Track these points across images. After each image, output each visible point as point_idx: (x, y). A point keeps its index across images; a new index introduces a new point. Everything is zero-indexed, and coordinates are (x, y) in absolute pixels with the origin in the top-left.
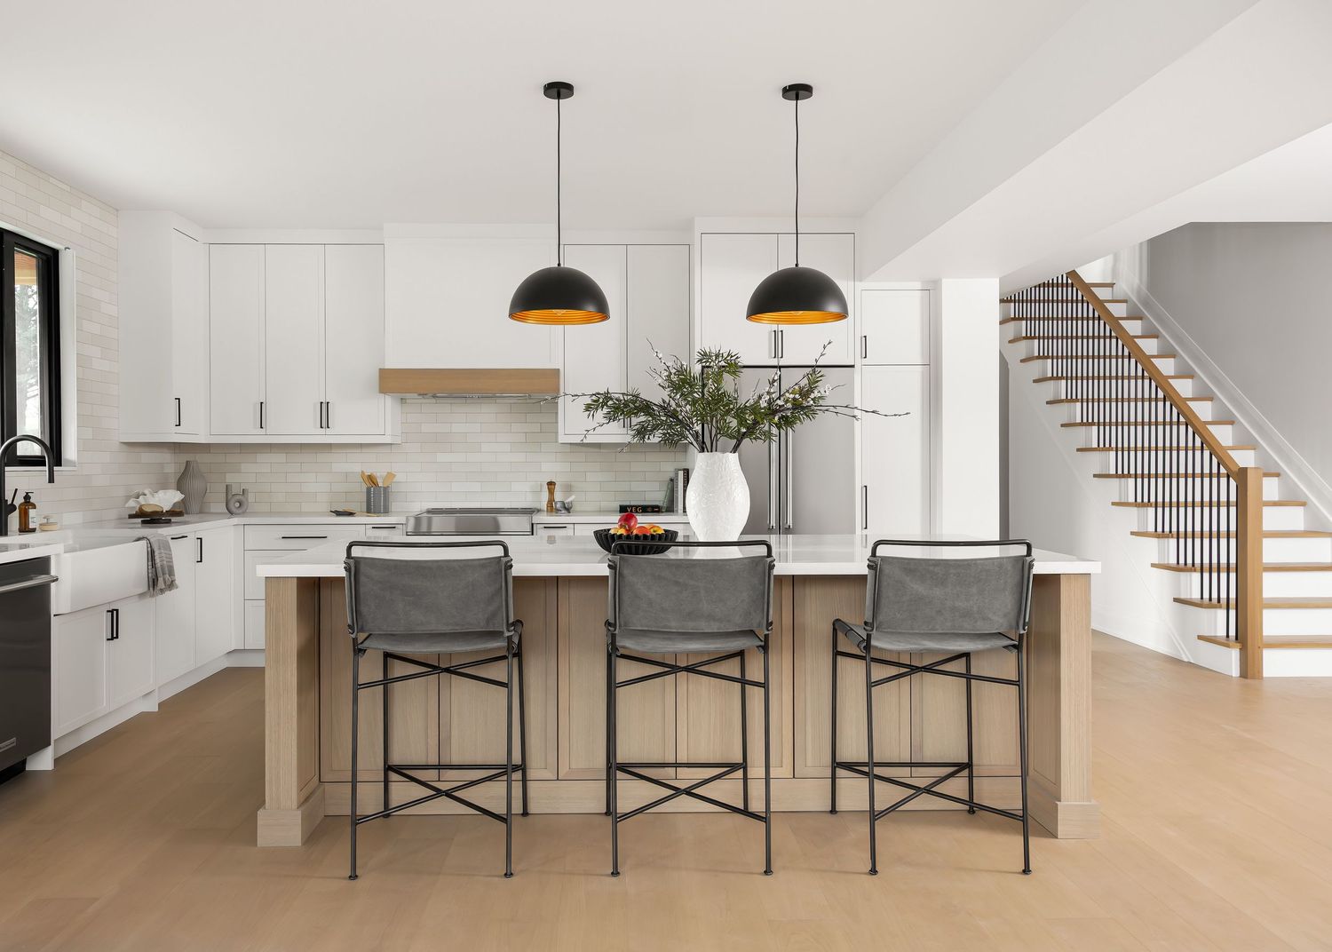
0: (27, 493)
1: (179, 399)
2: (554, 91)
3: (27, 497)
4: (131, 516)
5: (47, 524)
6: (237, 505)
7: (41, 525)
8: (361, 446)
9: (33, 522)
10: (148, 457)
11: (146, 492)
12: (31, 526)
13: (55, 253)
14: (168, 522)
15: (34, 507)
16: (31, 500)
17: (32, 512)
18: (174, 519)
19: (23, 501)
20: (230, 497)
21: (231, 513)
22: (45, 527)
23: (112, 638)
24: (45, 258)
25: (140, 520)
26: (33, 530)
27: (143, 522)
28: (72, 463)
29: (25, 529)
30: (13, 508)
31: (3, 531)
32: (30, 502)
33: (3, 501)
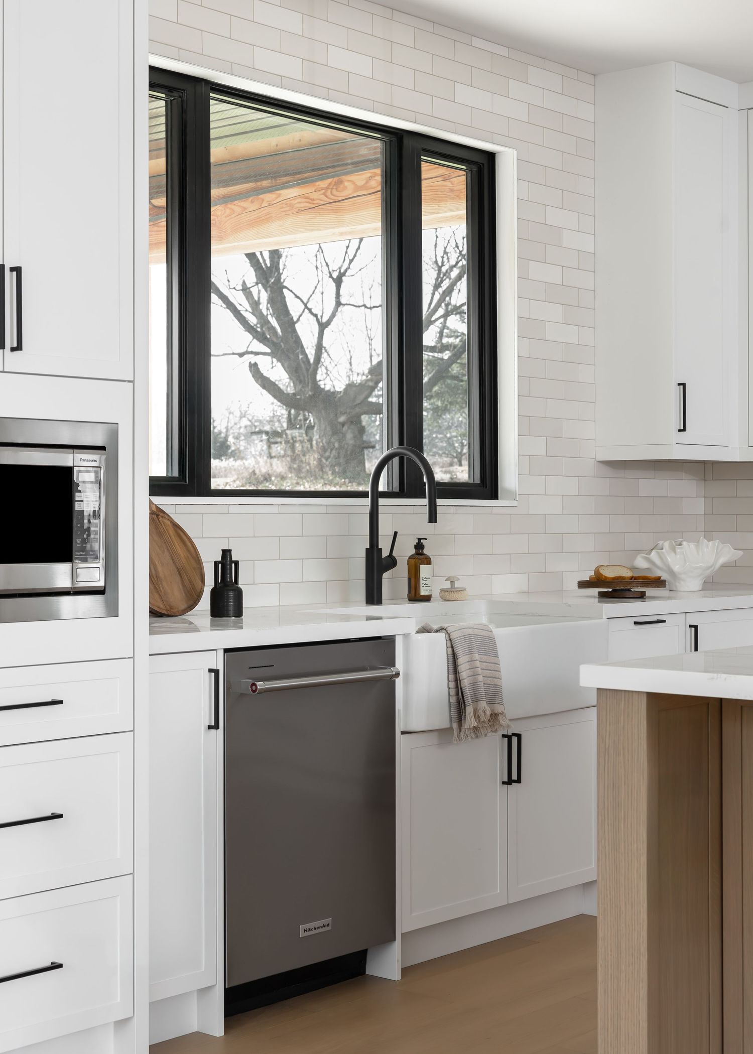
0: (419, 540)
1: (684, 385)
3: (419, 546)
4: (580, 585)
5: (452, 589)
7: (442, 591)
9: (426, 585)
10: (647, 486)
12: (423, 591)
13: (491, 157)
14: (641, 596)
15: (428, 561)
16: (425, 551)
17: (424, 570)
19: (412, 551)
22: (451, 593)
23: (510, 782)
24: (475, 169)
25: (595, 591)
26: (427, 599)
27: (602, 595)
28: (512, 495)
29: (415, 596)
30: (391, 562)
31: (374, 596)
32: (422, 554)
33: (373, 551)
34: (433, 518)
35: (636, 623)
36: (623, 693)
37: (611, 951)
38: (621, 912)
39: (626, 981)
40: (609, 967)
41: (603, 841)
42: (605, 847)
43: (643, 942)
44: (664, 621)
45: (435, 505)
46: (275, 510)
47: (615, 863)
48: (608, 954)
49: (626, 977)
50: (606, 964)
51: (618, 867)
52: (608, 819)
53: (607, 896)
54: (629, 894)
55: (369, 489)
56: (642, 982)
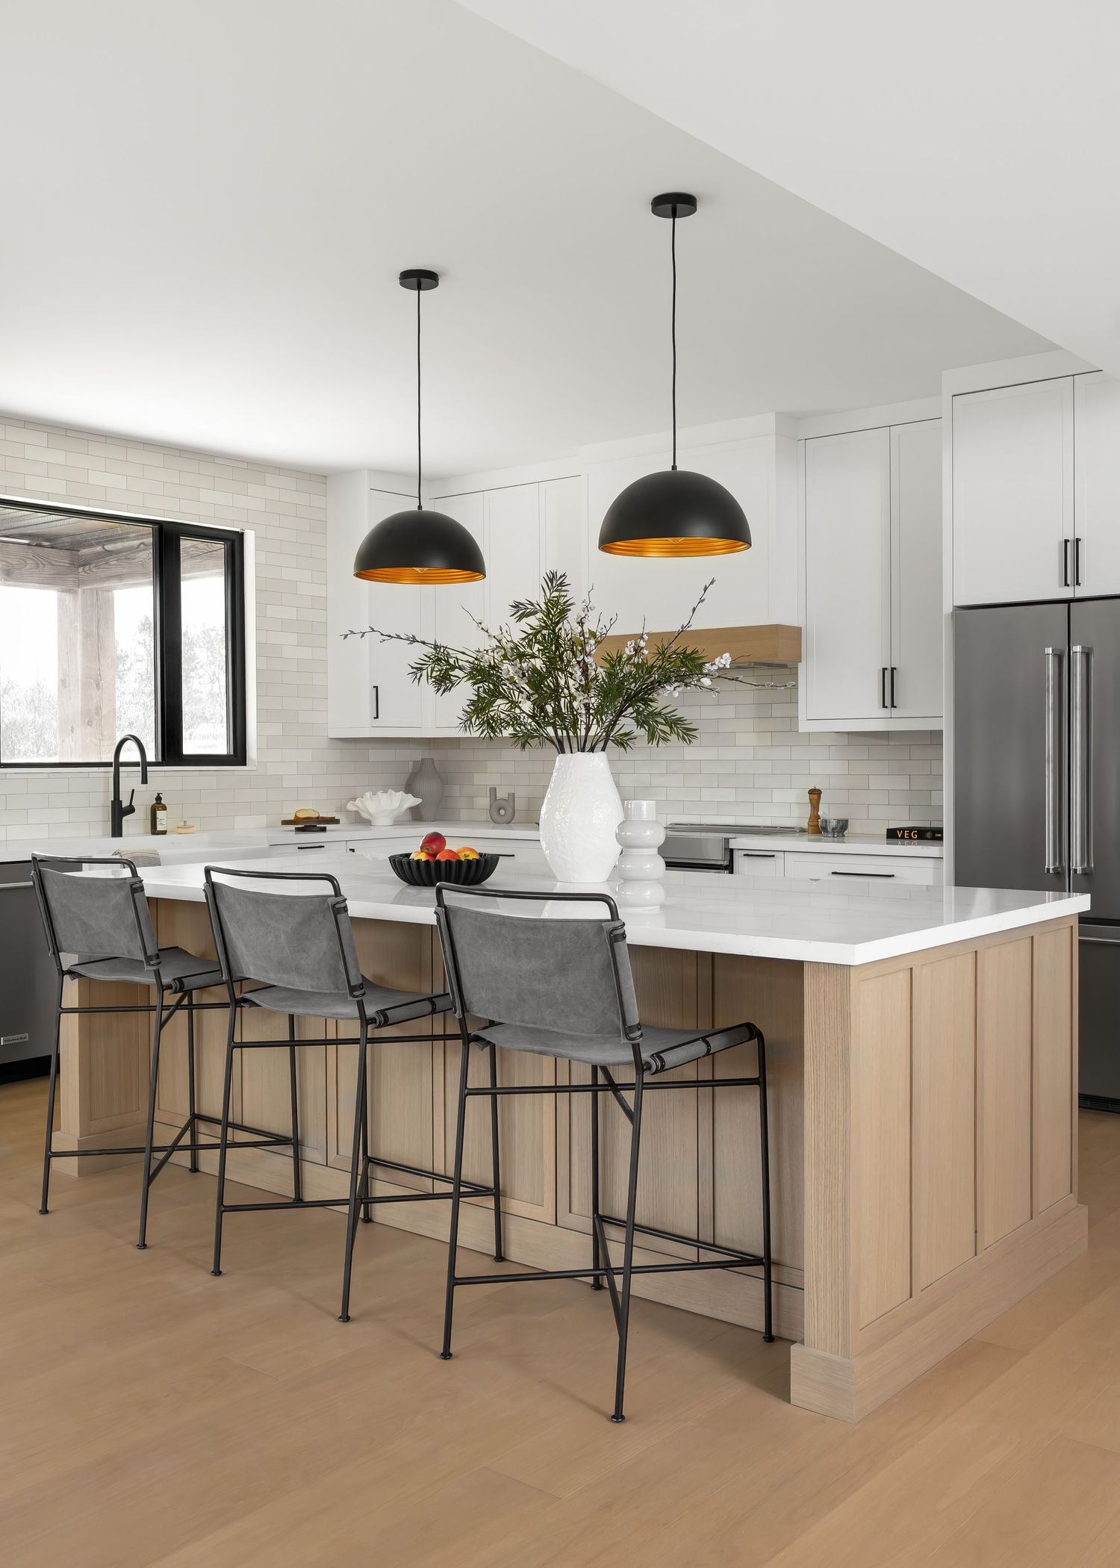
0: (159, 794)
1: (377, 687)
2: (415, 280)
3: (157, 799)
4: (285, 823)
5: (184, 827)
6: (502, 812)
7: (178, 827)
9: (161, 824)
10: (375, 754)
12: (161, 828)
13: (240, 535)
14: (324, 830)
15: (164, 808)
16: (163, 802)
17: (160, 814)
18: (329, 827)
19: (155, 802)
20: (493, 802)
22: (183, 829)
24: (229, 543)
25: (293, 827)
26: (165, 833)
27: (298, 830)
28: (253, 763)
29: (154, 831)
30: (131, 810)
31: (117, 831)
32: (160, 803)
33: (116, 802)
34: (144, 781)
35: (299, 848)
44: (323, 847)
45: (146, 771)
46: (46, 776)
55: (112, 760)
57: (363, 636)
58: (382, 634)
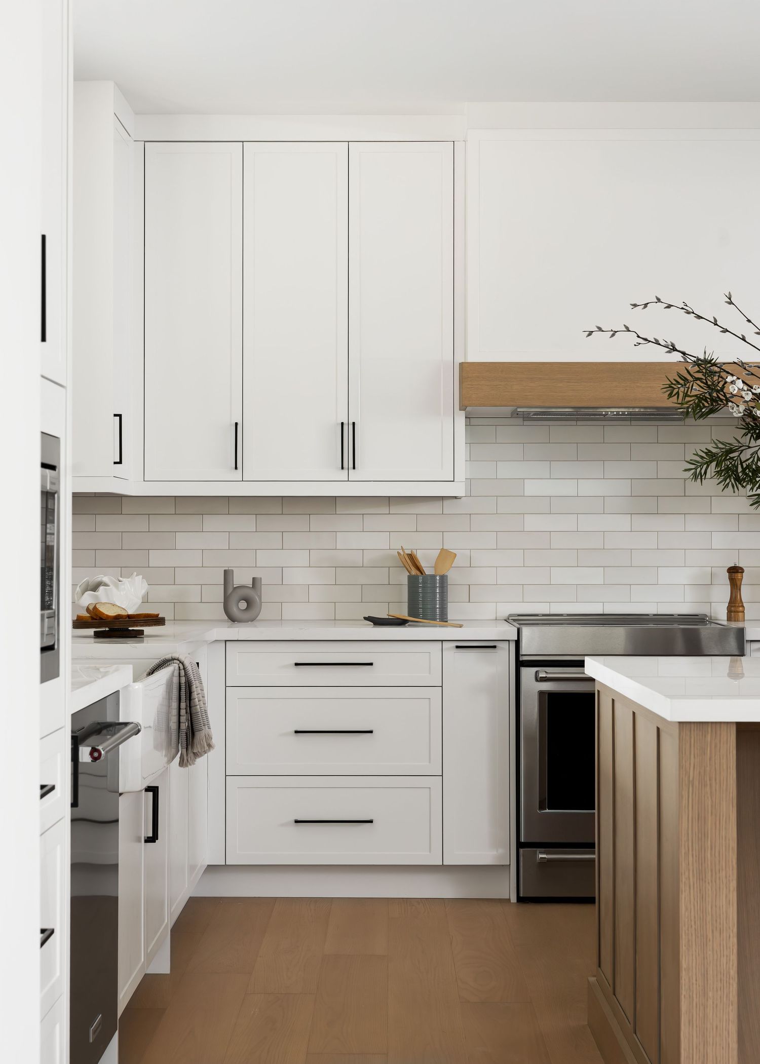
1: (120, 416)
6: (243, 605)
8: (389, 500)
11: (106, 579)
18: (147, 630)
20: (230, 590)
21: (232, 619)
27: (98, 635)
36: (710, 725)
37: (696, 980)
38: (708, 940)
39: (713, 1008)
40: (695, 996)
41: (687, 873)
42: (689, 879)
43: (733, 965)
47: (700, 893)
48: (693, 984)
49: (713, 1003)
50: (691, 994)
51: (704, 897)
52: (692, 851)
53: (691, 926)
54: (716, 921)
56: (732, 1005)
57: (613, 335)
58: (638, 336)
